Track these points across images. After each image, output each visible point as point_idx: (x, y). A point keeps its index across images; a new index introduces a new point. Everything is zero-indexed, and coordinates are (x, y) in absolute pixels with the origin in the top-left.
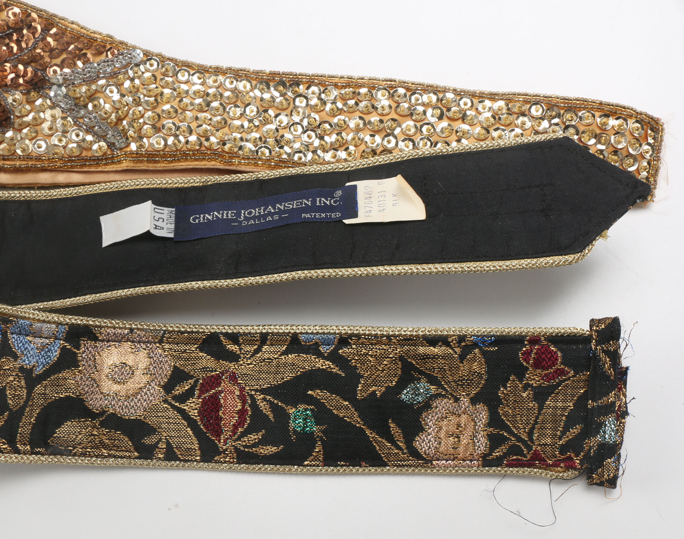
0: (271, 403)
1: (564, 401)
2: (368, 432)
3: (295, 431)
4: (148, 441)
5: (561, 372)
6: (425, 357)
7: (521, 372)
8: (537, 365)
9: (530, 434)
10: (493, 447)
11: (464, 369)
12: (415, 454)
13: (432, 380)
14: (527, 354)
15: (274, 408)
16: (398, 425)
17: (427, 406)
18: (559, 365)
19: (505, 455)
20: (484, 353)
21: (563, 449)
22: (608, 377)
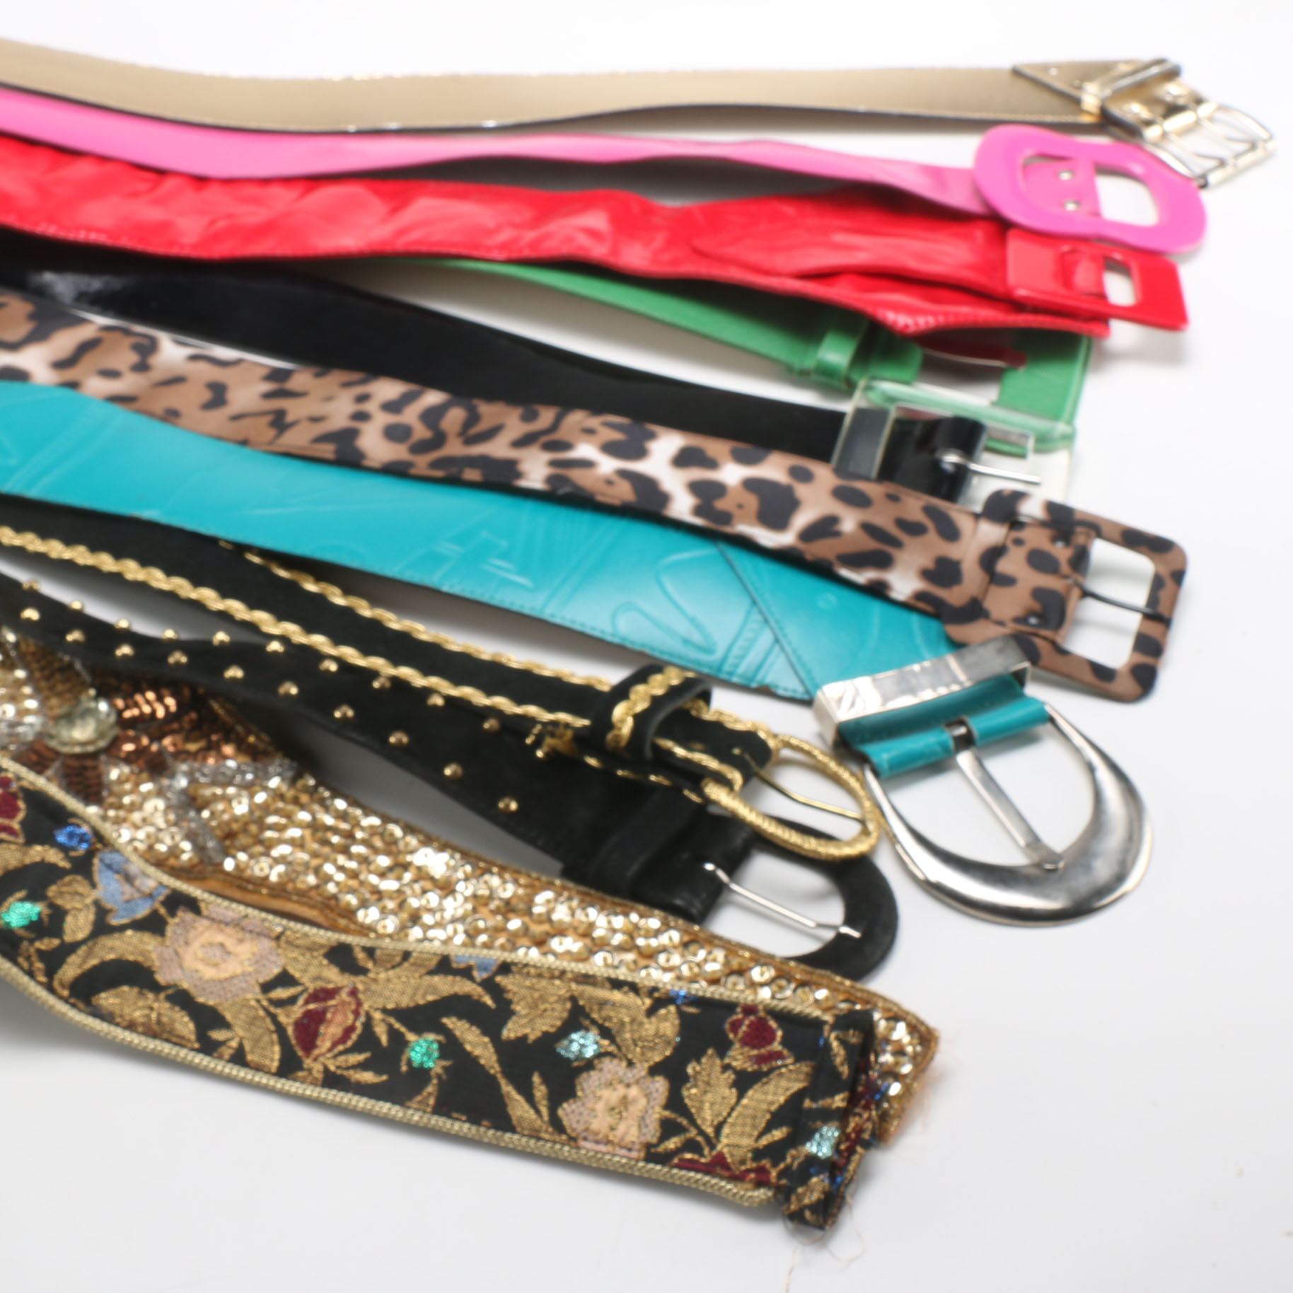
0: (390, 1028)
1: (775, 1094)
2: (503, 1083)
3: (409, 1062)
4: (217, 1035)
5: (779, 1055)
6: (603, 1004)
7: (723, 1048)
8: (749, 1041)
9: (718, 1129)
10: (665, 1136)
11: (650, 1027)
12: (557, 1125)
13: (605, 1033)
14: (736, 1026)
15: (392, 1033)
16: (545, 1081)
17: (589, 1065)
18: (776, 1046)
19: (678, 1151)
20: (681, 1014)
21: (758, 1154)
22: (837, 1075)
